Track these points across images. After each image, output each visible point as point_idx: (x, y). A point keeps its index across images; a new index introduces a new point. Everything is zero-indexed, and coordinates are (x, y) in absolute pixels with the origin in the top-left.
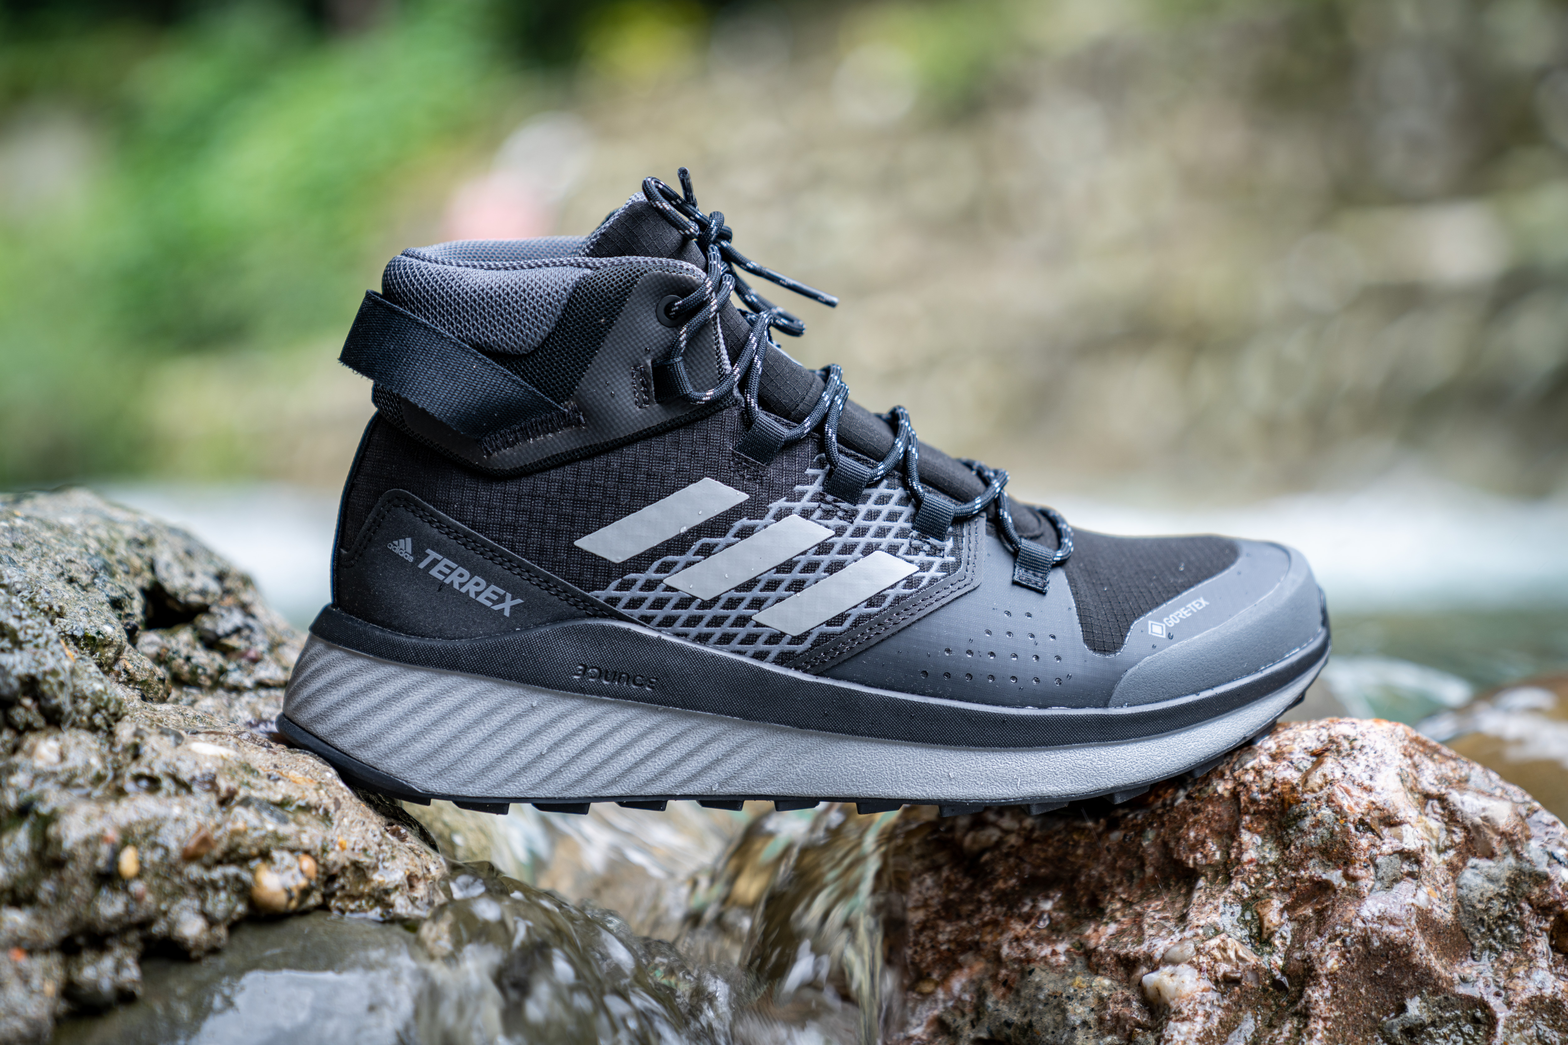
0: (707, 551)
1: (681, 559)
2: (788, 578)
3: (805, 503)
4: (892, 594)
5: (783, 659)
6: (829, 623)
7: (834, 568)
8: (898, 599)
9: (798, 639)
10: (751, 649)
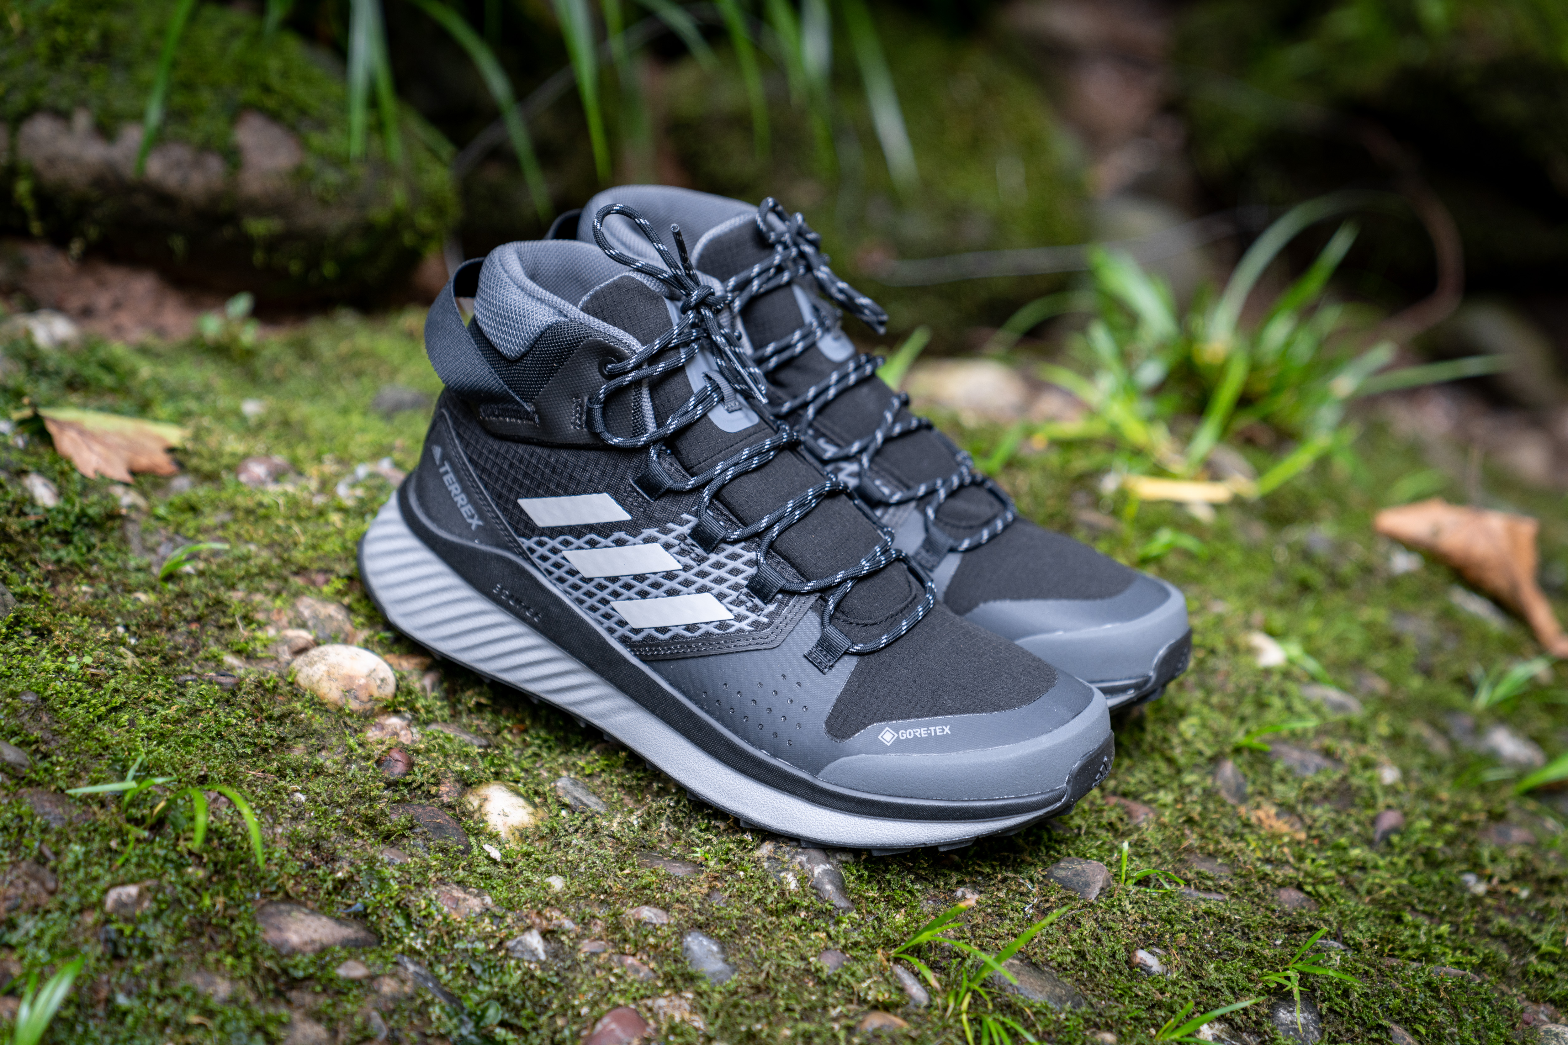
0: (593, 544)
1: (577, 542)
2: (639, 586)
3: (670, 538)
4: (704, 628)
5: (624, 640)
6: (657, 629)
7: (672, 593)
8: (707, 634)
9: (637, 631)
10: (607, 623)
